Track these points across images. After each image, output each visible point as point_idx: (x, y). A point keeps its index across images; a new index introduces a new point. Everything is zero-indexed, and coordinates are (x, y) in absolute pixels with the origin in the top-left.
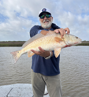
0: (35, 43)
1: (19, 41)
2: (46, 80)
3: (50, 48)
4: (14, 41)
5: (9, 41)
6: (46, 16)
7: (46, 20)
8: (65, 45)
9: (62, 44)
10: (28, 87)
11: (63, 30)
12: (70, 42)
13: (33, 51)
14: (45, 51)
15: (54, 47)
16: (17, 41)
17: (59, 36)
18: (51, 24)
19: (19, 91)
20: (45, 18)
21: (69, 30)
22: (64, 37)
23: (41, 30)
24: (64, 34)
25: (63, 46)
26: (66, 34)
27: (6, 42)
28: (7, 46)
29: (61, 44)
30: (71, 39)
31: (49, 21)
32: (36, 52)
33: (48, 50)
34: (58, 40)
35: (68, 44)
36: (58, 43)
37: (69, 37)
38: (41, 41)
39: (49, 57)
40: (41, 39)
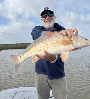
0: (40, 46)
1: (22, 44)
2: (51, 84)
3: (56, 51)
4: (17, 44)
5: (12, 44)
6: (48, 15)
7: (48, 19)
8: (73, 48)
9: (70, 47)
10: (33, 90)
11: (70, 31)
12: (79, 45)
13: (38, 56)
14: (51, 54)
15: (61, 50)
16: (20, 44)
17: (66, 38)
18: (54, 24)
19: (23, 95)
20: (48, 17)
21: (77, 31)
22: (72, 39)
23: (44, 31)
24: (72, 36)
25: (71, 49)
26: (74, 36)
27: (9, 44)
28: (10, 49)
29: (68, 47)
30: (80, 42)
31: (52, 20)
32: (41, 57)
33: (54, 54)
34: (65, 43)
35: (76, 47)
36: (66, 46)
37: (77, 39)
38: (45, 44)
39: (55, 61)
40: (46, 42)
